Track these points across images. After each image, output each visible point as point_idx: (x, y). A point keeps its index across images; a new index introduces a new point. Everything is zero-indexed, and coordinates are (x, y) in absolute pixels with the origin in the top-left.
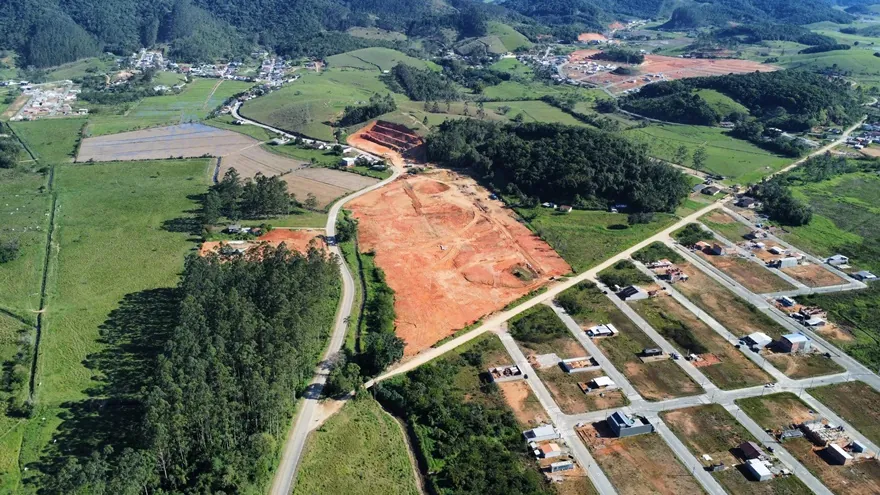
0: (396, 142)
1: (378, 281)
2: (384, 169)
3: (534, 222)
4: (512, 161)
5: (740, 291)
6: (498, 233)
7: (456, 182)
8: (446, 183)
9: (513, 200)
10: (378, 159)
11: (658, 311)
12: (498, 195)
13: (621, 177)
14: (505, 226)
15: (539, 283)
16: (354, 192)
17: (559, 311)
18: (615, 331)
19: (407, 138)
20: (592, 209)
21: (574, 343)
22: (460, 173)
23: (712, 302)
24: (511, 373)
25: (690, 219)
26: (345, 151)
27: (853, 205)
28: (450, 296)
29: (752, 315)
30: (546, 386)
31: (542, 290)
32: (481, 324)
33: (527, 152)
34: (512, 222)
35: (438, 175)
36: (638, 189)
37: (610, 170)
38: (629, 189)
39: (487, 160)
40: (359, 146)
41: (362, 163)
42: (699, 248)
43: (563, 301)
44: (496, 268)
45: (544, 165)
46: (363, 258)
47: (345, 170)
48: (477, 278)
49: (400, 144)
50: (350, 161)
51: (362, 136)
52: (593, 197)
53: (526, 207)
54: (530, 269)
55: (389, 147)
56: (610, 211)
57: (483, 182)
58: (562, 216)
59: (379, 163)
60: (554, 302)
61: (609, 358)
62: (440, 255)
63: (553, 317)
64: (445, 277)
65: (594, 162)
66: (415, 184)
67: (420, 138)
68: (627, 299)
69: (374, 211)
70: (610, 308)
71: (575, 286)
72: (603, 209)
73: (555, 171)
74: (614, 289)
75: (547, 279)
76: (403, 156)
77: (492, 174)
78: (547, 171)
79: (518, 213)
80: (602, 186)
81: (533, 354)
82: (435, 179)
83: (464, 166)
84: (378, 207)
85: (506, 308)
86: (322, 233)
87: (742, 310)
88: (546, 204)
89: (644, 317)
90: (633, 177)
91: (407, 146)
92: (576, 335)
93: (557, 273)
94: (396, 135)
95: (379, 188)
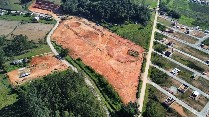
0: (48, 8)
1: (93, 72)
2: (52, 20)
3: (117, 31)
4: (96, 11)
5: (188, 44)
6: (111, 39)
7: (80, 21)
8: (78, 22)
9: (105, 25)
10: (47, 16)
11: (179, 58)
12: (98, 23)
13: (134, 12)
14: (111, 36)
15: (141, 57)
16: (49, 32)
17: (157, 67)
18: (180, 71)
19: (52, 6)
20: (130, 24)
21: (173, 79)
22: (79, 17)
23: (187, 50)
24: (170, 100)
25: (155, 22)
26: (32, 14)
28: (121, 71)
29: (199, 52)
30: (183, 101)
31: (145, 60)
32: (142, 81)
33: (100, 7)
34: (111, 33)
35: (72, 20)
36: (141, 15)
37: (130, 10)
38: (138, 15)
39: (87, 11)
40: (35, 11)
41: (41, 18)
42: (167, 31)
43: (154, 62)
44: (124, 54)
45: (109, 11)
46: (78, 62)
47: (38, 23)
48: (122, 60)
49: (51, 9)
50: (37, 18)
51: (33, 7)
52: (128, 20)
53: (111, 27)
54: (133, 52)
55: (47, 10)
56: (135, 23)
57: (89, 19)
58: (124, 28)
59: (49, 18)
60: (153, 64)
61: (186, 82)
62: (103, 53)
63: (157, 70)
64: (112, 63)
65: (125, 8)
66: (68, 24)
67: (57, 5)
68: (169, 56)
69: (64, 39)
70: (168, 61)
71: (152, 55)
72: (133, 23)
73: (114, 13)
74: (162, 53)
75: (142, 54)
76: (54, 13)
77: (92, 16)
78: (111, 13)
79: (110, 29)
80: (130, 16)
81: (167, 88)
83: (79, 14)
84: (64, 37)
85: (142, 71)
86: (54, 55)
87: (196, 51)
88: (116, 24)
89: (178, 61)
90: (137, 11)
91: (54, 9)
92: (170, 75)
93: (142, 51)
94: (47, 5)
95: (57, 28)
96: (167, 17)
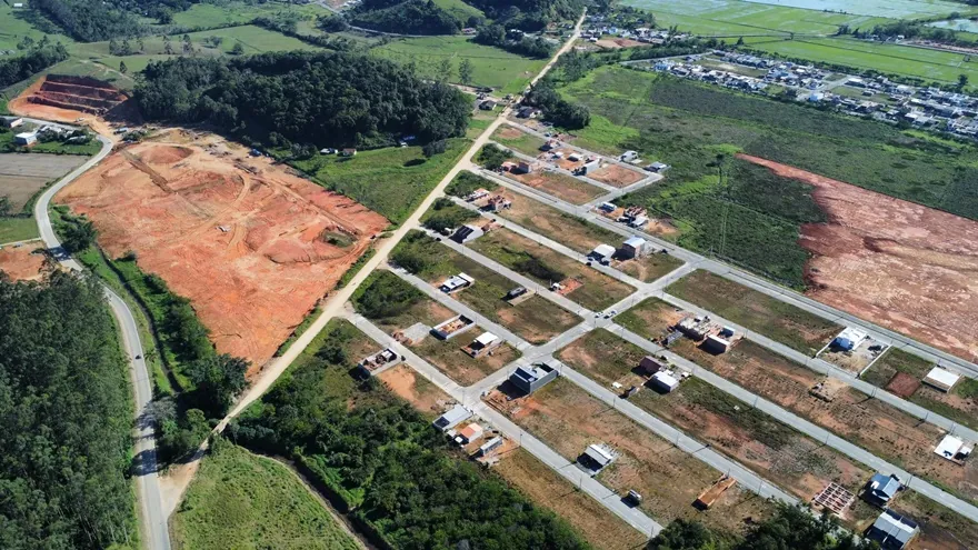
0: (88, 102)
1: (160, 291)
2: (87, 141)
3: (319, 174)
4: (263, 105)
5: (564, 206)
6: (284, 196)
7: (197, 142)
8: (185, 146)
9: (282, 153)
10: (71, 130)
11: (500, 245)
12: (259, 149)
13: (400, 105)
14: (288, 186)
15: (362, 245)
16: (58, 180)
17: (400, 272)
18: (471, 279)
19: (102, 94)
20: (379, 148)
21: (434, 305)
22: (197, 129)
23: (544, 224)
24: (385, 359)
25: (483, 140)
26: (13, 125)
27: (614, 99)
28: (264, 287)
29: (585, 229)
30: (429, 362)
31: (369, 253)
32: (321, 312)
33: (279, 90)
34: (293, 180)
35: (168, 138)
36: (423, 115)
37: (386, 99)
38: (413, 117)
39: (230, 108)
40: (32, 114)
41: (46, 137)
42: (506, 169)
43: (398, 259)
44: (302, 239)
45: (306, 103)
46: (120, 266)
47: (27, 151)
48: (286, 257)
49: (96, 104)
50: (30, 137)
51: (29, 100)
52: (376, 133)
53: (302, 158)
54: (343, 231)
55: (81, 109)
56: (399, 145)
57: (233, 137)
58: (349, 162)
59: (75, 134)
60: (390, 264)
61: (478, 312)
62: (226, 240)
63: (396, 281)
64: (246, 265)
65: (365, 91)
66: (142, 153)
67: (123, 92)
68: (464, 241)
69: (102, 200)
70: (452, 255)
71: (403, 240)
72: (391, 145)
73: (323, 109)
74: (445, 234)
75: (368, 239)
76: (106, 120)
77: (243, 124)
78: (312, 110)
79: (295, 167)
80: (382, 120)
81: (397, 330)
82: (165, 143)
83: (199, 120)
84: (106, 193)
85: (340, 284)
86: (41, 246)
87: (575, 225)
88: (325, 150)
89: (489, 256)
90: (413, 103)
91: (107, 105)
92: (431, 295)
93: (377, 230)
94: (83, 93)
95: (93, 167)
96: (536, 124)
